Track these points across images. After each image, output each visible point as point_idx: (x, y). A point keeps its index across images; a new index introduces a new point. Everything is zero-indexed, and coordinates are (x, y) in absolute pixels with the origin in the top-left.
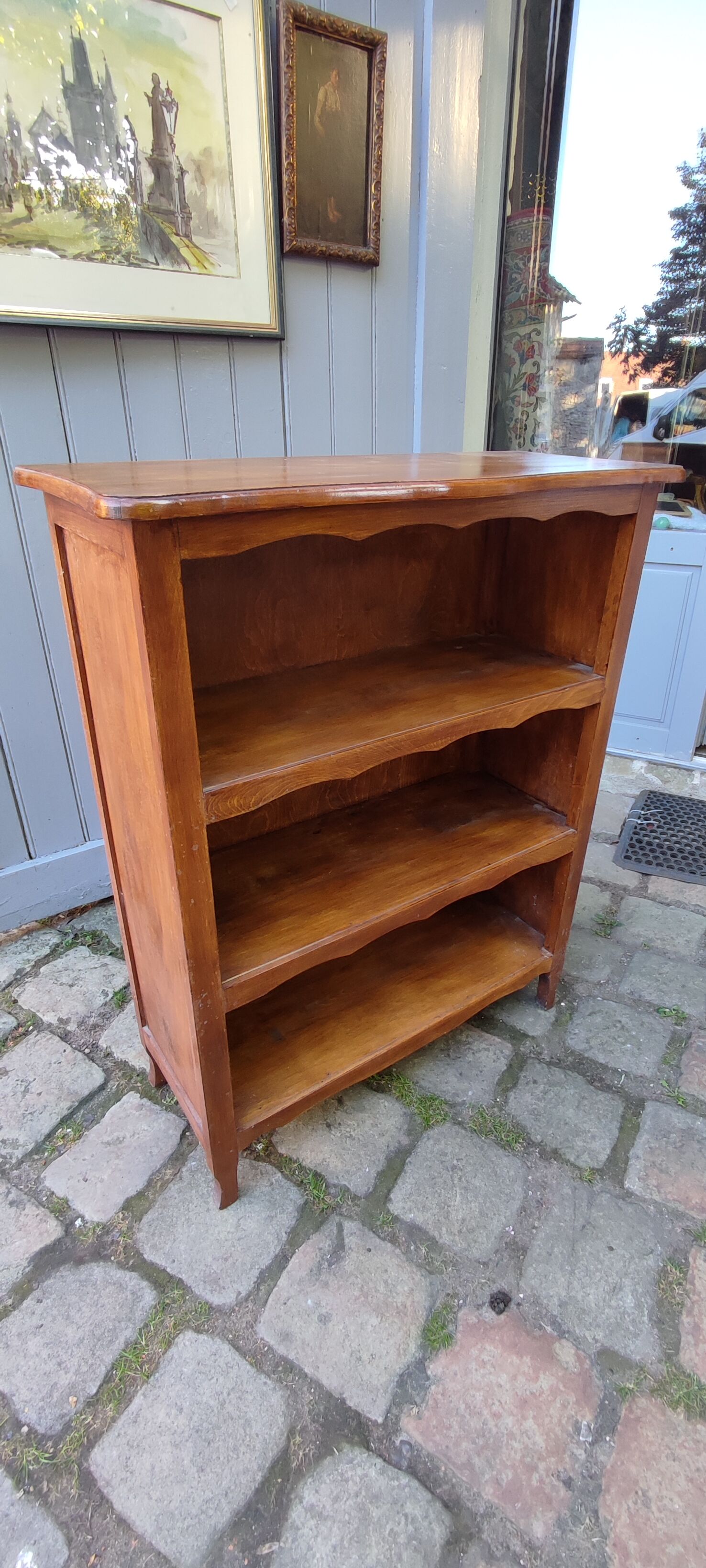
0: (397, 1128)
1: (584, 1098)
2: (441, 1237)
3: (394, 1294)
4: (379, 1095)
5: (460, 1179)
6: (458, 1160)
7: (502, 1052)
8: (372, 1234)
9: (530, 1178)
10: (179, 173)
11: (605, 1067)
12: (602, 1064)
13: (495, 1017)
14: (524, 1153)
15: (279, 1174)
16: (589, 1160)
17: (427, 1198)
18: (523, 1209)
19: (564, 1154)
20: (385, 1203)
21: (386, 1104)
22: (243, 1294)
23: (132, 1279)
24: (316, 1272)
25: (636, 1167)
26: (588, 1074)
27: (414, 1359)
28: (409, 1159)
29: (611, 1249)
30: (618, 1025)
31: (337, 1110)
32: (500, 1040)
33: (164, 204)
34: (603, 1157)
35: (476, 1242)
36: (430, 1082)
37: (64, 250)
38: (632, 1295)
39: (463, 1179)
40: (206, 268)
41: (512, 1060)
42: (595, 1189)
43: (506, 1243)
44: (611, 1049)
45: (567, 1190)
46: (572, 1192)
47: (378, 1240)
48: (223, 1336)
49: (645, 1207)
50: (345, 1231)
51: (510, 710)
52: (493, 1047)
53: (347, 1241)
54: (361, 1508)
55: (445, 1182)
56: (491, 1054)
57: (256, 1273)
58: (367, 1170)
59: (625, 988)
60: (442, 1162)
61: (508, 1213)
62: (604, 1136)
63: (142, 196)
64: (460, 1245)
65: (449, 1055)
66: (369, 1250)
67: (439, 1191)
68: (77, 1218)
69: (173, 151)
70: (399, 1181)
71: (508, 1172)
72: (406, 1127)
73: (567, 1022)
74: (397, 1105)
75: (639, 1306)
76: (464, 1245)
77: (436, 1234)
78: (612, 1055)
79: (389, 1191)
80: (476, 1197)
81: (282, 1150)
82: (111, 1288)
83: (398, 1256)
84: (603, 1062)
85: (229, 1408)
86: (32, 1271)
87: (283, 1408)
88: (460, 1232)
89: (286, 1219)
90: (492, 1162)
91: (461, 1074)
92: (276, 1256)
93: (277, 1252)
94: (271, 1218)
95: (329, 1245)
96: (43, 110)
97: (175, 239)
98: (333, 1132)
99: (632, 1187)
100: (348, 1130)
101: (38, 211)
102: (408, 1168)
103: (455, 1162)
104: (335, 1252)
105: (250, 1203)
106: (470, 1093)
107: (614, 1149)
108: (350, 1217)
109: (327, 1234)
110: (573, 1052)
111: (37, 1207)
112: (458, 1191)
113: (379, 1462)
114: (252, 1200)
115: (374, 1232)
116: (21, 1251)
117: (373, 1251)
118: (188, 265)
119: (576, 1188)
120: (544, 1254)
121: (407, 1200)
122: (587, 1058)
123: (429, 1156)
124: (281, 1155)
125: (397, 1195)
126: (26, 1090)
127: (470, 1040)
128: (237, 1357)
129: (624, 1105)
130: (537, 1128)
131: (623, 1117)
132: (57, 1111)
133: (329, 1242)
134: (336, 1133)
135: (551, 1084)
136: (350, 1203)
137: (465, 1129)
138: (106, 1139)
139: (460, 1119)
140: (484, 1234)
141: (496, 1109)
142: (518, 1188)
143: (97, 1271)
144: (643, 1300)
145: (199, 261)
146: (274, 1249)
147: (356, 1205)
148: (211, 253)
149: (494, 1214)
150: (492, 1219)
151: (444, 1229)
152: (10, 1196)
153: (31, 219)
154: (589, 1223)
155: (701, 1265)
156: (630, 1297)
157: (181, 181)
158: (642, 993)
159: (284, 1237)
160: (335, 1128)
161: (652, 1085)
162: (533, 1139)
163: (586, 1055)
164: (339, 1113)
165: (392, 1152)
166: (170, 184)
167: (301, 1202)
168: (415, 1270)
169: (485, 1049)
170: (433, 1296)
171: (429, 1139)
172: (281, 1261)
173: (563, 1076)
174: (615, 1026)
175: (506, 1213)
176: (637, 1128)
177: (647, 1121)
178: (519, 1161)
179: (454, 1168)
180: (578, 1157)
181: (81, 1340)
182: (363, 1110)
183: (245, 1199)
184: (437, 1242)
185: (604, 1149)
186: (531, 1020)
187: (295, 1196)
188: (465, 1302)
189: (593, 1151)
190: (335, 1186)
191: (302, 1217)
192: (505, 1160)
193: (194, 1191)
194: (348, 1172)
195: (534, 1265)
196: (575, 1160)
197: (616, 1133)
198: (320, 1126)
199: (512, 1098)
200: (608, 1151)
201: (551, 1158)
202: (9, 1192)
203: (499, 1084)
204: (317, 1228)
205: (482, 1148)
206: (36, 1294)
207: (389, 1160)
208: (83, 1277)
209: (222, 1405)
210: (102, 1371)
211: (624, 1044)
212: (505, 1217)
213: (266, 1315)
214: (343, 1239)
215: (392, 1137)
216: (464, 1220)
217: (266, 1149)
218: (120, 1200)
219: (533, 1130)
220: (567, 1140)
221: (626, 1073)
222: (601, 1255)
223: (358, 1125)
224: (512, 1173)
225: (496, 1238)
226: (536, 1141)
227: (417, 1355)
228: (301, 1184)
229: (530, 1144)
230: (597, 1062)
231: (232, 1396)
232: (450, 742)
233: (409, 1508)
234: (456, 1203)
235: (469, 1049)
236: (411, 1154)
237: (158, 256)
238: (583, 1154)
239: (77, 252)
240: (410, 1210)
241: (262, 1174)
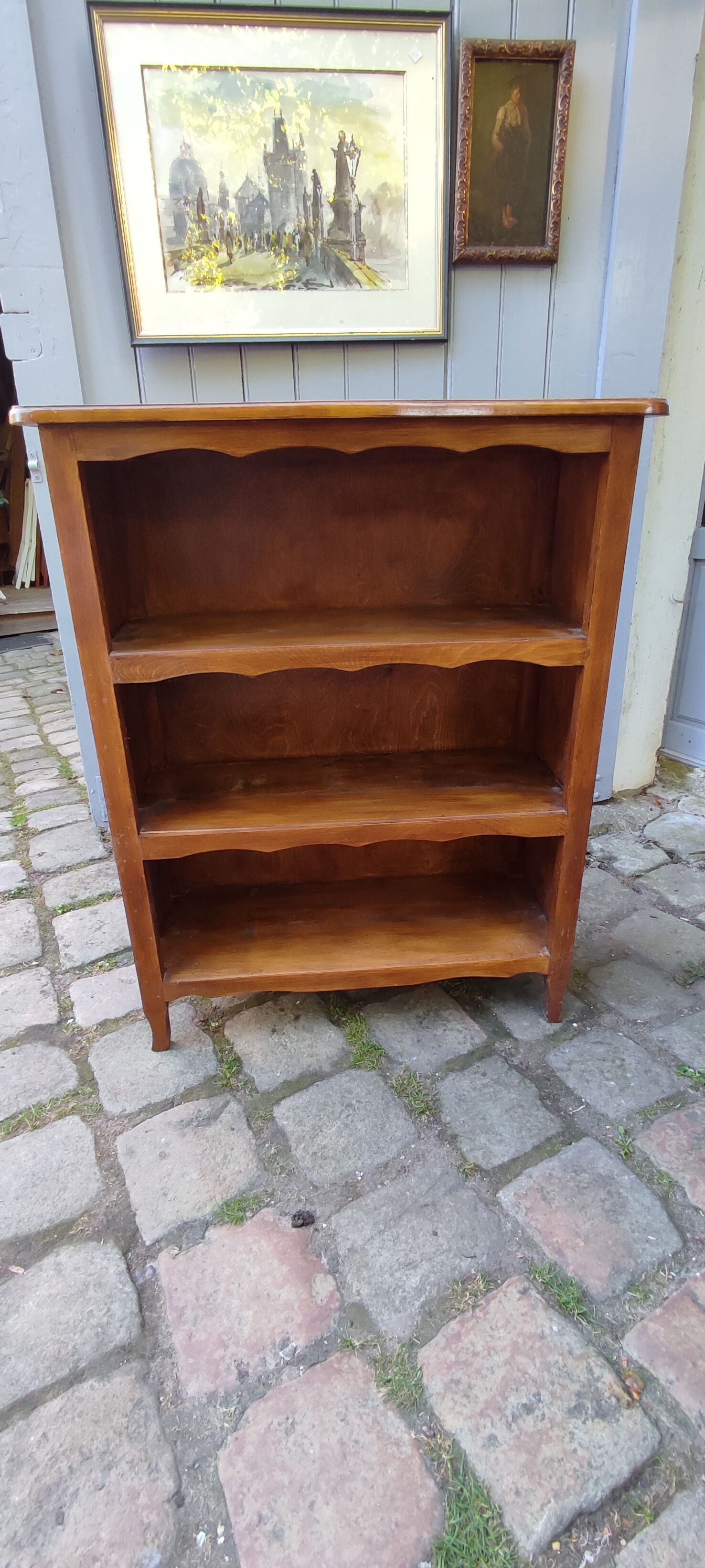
0: (328, 1056)
1: (522, 1106)
2: (296, 1150)
3: (224, 1167)
4: (332, 1026)
5: (348, 1116)
6: (357, 1101)
7: (473, 1039)
8: (244, 1120)
9: (413, 1146)
10: (357, 208)
11: (569, 1092)
12: (568, 1088)
13: (492, 1009)
14: (424, 1125)
15: (212, 1048)
16: (480, 1158)
17: (308, 1116)
18: (386, 1165)
19: (460, 1142)
20: (273, 1105)
21: (333, 1035)
22: (127, 1112)
23: (71, 1069)
24: (183, 1124)
25: (522, 1182)
26: (546, 1090)
27: (202, 1218)
28: (318, 1083)
29: (435, 1234)
30: (618, 1062)
31: (289, 1022)
32: (479, 1029)
33: (341, 236)
34: (497, 1162)
35: (321, 1167)
36: (385, 1035)
37: (255, 284)
38: (421, 1278)
39: (350, 1117)
40: (376, 285)
41: (478, 1049)
42: (467, 1183)
43: (347, 1182)
44: (590, 1079)
45: (438, 1171)
46: (441, 1175)
47: (245, 1126)
48: (95, 1130)
49: (503, 1220)
50: (227, 1108)
51: (444, 648)
52: (467, 1032)
53: (223, 1115)
54: (86, 1285)
55: (333, 1112)
56: (461, 1037)
57: (145, 1103)
58: (278, 1075)
59: (659, 1035)
60: (343, 1097)
61: (369, 1162)
62: (513, 1144)
63: (322, 232)
64: (307, 1163)
65: (421, 1023)
66: (233, 1129)
67: (322, 1116)
68: (72, 1018)
69: (353, 190)
70: (297, 1095)
71: (396, 1131)
72: (336, 1059)
73: (565, 1040)
74: (341, 1041)
75: (420, 1290)
76: (310, 1165)
77: (294, 1145)
78: (586, 1084)
79: (284, 1098)
80: (350, 1135)
81: (227, 1032)
82: (55, 1066)
83: (250, 1144)
84: (571, 1086)
85: (61, 1173)
86: (23, 1035)
87: (94, 1195)
88: (315, 1154)
89: (192, 1079)
90: (388, 1117)
91: (419, 1041)
92: (166, 1100)
93: (169, 1097)
94: (182, 1073)
95: (208, 1112)
96: (247, 178)
97: (349, 264)
98: (273, 1037)
99: (503, 1198)
100: (287, 1040)
101: (236, 257)
102: (312, 1089)
103: (354, 1102)
104: (209, 1118)
105: (176, 1056)
106: (414, 1058)
107: (514, 1160)
108: (239, 1101)
109: (212, 1103)
110: (547, 1067)
111: (54, 1000)
112: (338, 1124)
113: (123, 1266)
114: (179, 1055)
115: (248, 1120)
116: (26, 1020)
117: (235, 1131)
118: (360, 284)
119: (447, 1173)
120: (371, 1206)
121: (291, 1110)
122: (557, 1077)
123: (336, 1087)
124: (224, 1036)
125: (286, 1103)
126: (100, 928)
127: (450, 1018)
128: (92, 1147)
129: (560, 1130)
130: (453, 1110)
131: (549, 1139)
132: (107, 948)
133: (209, 1109)
134: (275, 1038)
135: (497, 1082)
136: (247, 1092)
137: (386, 1083)
138: (124, 978)
139: (388, 1074)
140: (333, 1166)
141: (429, 1081)
142: (394, 1148)
143: (56, 1053)
144: (428, 1288)
145: (370, 280)
146: (168, 1094)
147: (252, 1096)
148: (383, 272)
149: (355, 1156)
150: (350, 1158)
151: (303, 1145)
152: (45, 987)
153: (231, 263)
154: (434, 1204)
155: (511, 1292)
156: (418, 1278)
157: (358, 215)
158: (673, 1045)
159: (182, 1090)
160: (278, 1034)
161: (608, 1127)
162: (443, 1117)
163: (558, 1074)
164: (289, 1025)
165: (309, 1072)
166: (348, 217)
167: (213, 1073)
168: (254, 1160)
169: (459, 1031)
170: (252, 1186)
171: (347, 1076)
172: (170, 1104)
173: (517, 1081)
174: (613, 1062)
175: (366, 1160)
176: (553, 1153)
177: (569, 1153)
178: (413, 1128)
179: (349, 1105)
180: (472, 1150)
181: (16, 1086)
182: (310, 1031)
183: (174, 1052)
184: (290, 1151)
185: (503, 1155)
186: (525, 1024)
187: (211, 1066)
188: (275, 1203)
189: (491, 1152)
190: (246, 1075)
191: (205, 1083)
192: (401, 1122)
194: (262, 1069)
195: (355, 1210)
196: (467, 1151)
197: (528, 1147)
198: (267, 1028)
199: (450, 1078)
200: (506, 1159)
201: (446, 1141)
202: (46, 985)
203: (447, 1063)
204: (209, 1097)
205: (387, 1103)
206: (16, 1049)
207: (302, 1076)
208: (46, 1052)
209: (59, 1169)
210: (14, 1110)
211: (608, 1079)
212: (363, 1163)
213: (130, 1133)
214: (221, 1113)
215: (318, 1060)
216: (325, 1147)
217: (216, 1027)
218: (101, 1018)
219: (447, 1111)
220: (472, 1132)
221: (588, 1105)
222: (422, 1233)
223: (298, 1041)
224: (398, 1134)
225: (341, 1173)
226: (443, 1121)
227: (208, 1217)
228: (221, 1061)
229: (437, 1121)
230: (565, 1084)
231: (69, 1167)
232: (365, 666)
233: (115, 1307)
234: (329, 1132)
235: (444, 1025)
236: (323, 1079)
237: (334, 280)
238: (479, 1150)
239: (265, 284)
240: (287, 1118)
241: (200, 1041)
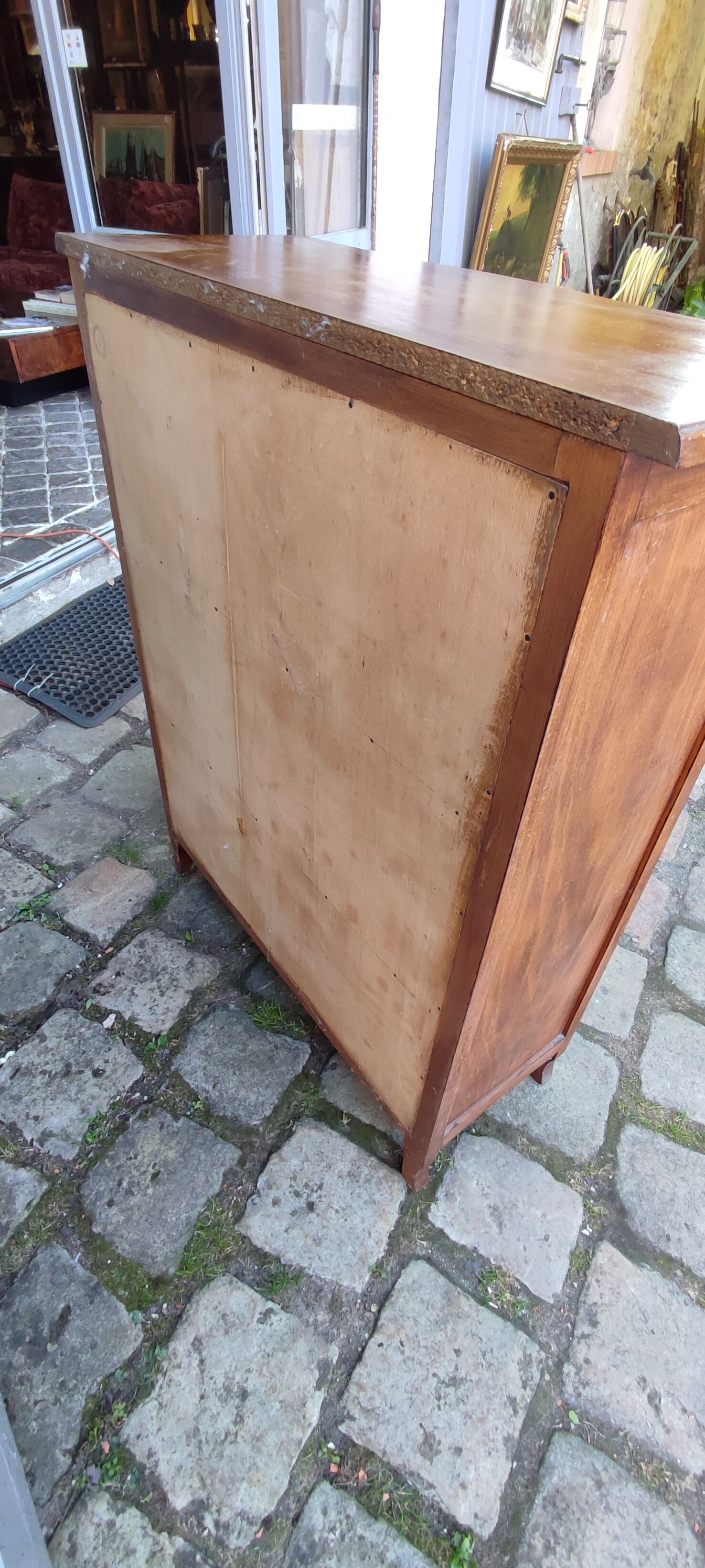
22: (605, 1051)
23: (624, 1150)
48: (637, 1063)
54: (695, 966)
57: (588, 1042)
68: (583, 1235)
82: (638, 1167)
85: (679, 1049)
87: (663, 1015)
111: (588, 1289)
113: (668, 959)
116: (637, 1280)
126: (454, 1382)
128: (646, 1050)
138: (495, 1229)
143: (626, 1188)
152: (586, 1332)
181: (683, 1179)
193: (537, 1107)
202: (584, 1336)
206: (662, 1245)
208: (635, 1200)
209: (679, 1054)
210: (693, 1154)
213: (614, 1032)
218: (559, 1185)
231: (671, 1048)
233: (684, 943)
